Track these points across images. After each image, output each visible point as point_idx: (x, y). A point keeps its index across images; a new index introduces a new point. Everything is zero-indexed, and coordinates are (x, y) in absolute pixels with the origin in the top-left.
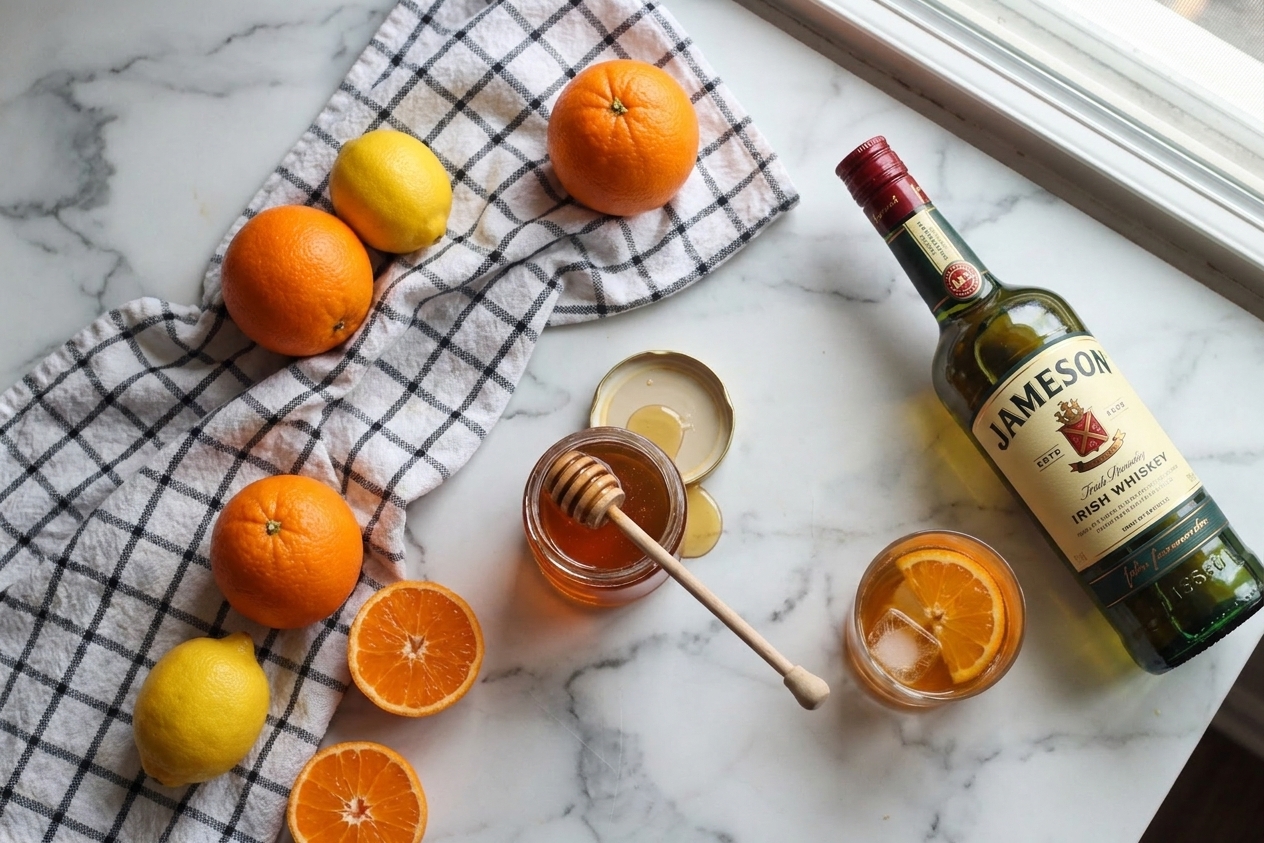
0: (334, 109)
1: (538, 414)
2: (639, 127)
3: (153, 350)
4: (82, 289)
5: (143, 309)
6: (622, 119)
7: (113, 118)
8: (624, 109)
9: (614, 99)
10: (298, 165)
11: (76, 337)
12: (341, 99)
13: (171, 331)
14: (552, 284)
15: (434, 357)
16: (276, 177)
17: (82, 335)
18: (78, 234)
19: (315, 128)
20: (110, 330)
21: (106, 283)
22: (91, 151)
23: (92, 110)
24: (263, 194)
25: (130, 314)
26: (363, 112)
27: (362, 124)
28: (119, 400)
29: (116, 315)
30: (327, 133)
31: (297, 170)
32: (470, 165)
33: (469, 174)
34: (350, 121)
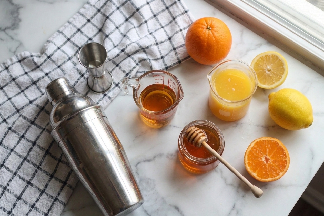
0: (84, 8)
2: (216, 34)
3: (27, 66)
4: (10, 50)
5: (24, 54)
6: (210, 31)
7: (22, 7)
8: (211, 29)
9: (207, 26)
11: (5, 62)
12: (87, 6)
13: (33, 60)
14: (137, 64)
16: (67, 24)
17: (7, 61)
18: (10, 36)
19: (79, 12)
20: (15, 59)
21: (16, 49)
22: (16, 15)
23: (16, 5)
24: (63, 27)
25: (21, 56)
26: (93, 9)
27: (93, 13)
28: (16, 80)
29: (17, 56)
30: (83, 14)
31: (74, 22)
32: (120, 26)
33: (119, 28)
34: (89, 12)
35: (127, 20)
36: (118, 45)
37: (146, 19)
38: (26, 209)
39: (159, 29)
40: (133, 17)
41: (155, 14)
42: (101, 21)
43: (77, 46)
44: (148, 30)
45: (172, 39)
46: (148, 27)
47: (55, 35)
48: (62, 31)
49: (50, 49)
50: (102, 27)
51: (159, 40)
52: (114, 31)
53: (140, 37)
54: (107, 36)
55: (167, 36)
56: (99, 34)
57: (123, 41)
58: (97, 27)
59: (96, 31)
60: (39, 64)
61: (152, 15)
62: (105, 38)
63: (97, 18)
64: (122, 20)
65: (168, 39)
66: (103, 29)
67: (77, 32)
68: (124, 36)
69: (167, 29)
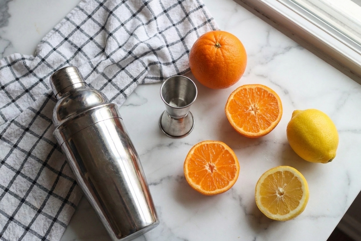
0: (84, 1)
1: (136, 105)
3: (17, 70)
5: (15, 57)
8: (220, 46)
9: (216, 42)
10: (72, 17)
13: (24, 63)
14: (146, 68)
15: (106, 85)
16: (65, 20)
19: (78, 6)
20: (4, 63)
21: (5, 50)
22: (4, 10)
24: (60, 25)
25: (11, 58)
26: (94, 3)
27: (94, 7)
28: (6, 88)
29: (6, 59)
30: (82, 8)
31: (72, 19)
32: (126, 22)
33: (125, 25)
34: (90, 6)
35: (134, 15)
36: (123, 45)
37: (156, 15)
38: (20, 231)
39: (170, 27)
40: (140, 12)
41: (166, 9)
42: (103, 17)
43: (76, 46)
44: (158, 29)
45: (185, 40)
46: (157, 25)
47: (50, 34)
48: (59, 28)
49: (45, 51)
50: (106, 24)
51: (170, 42)
52: (119, 28)
53: (149, 37)
54: (111, 35)
55: (180, 35)
56: (101, 32)
57: (130, 41)
58: (99, 24)
59: (98, 28)
60: (32, 68)
61: (162, 11)
62: (109, 37)
63: (99, 13)
64: (128, 15)
65: (180, 40)
66: (105, 27)
67: (75, 30)
68: (131, 34)
69: (180, 27)
